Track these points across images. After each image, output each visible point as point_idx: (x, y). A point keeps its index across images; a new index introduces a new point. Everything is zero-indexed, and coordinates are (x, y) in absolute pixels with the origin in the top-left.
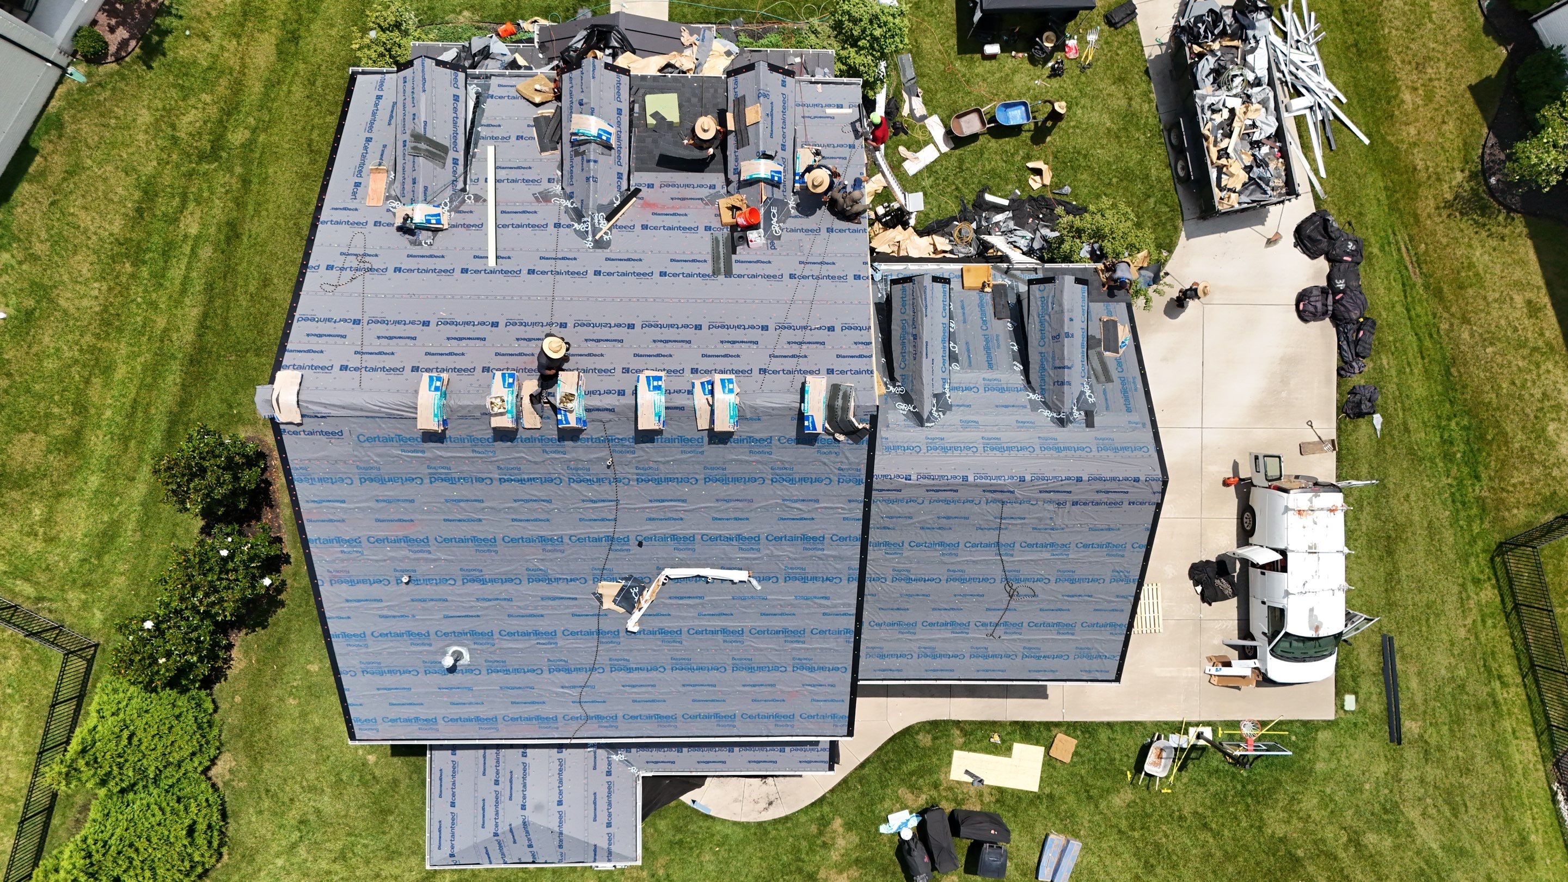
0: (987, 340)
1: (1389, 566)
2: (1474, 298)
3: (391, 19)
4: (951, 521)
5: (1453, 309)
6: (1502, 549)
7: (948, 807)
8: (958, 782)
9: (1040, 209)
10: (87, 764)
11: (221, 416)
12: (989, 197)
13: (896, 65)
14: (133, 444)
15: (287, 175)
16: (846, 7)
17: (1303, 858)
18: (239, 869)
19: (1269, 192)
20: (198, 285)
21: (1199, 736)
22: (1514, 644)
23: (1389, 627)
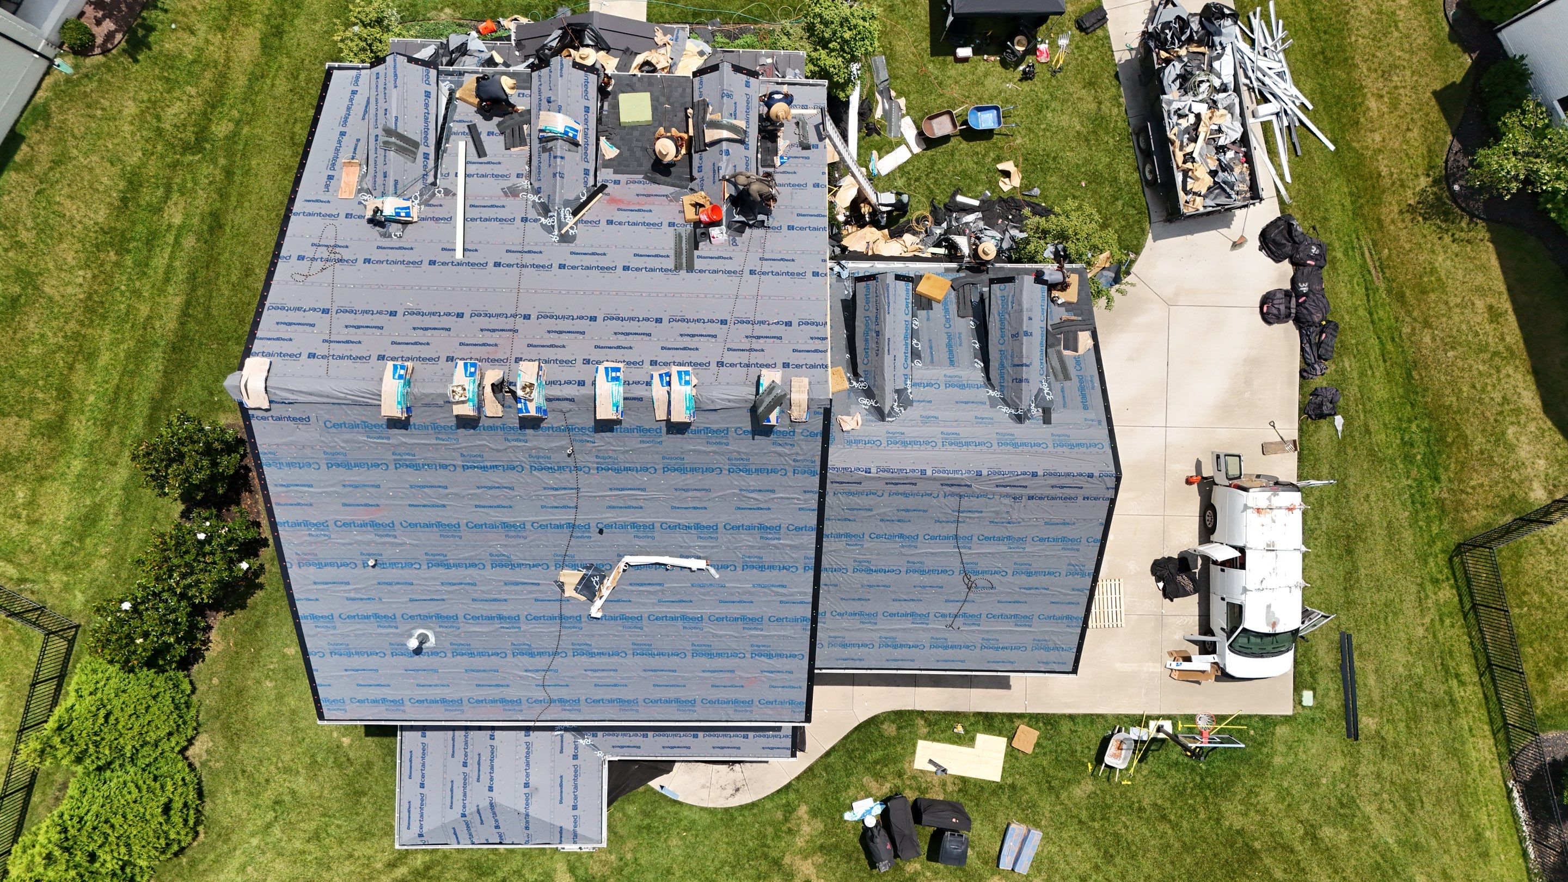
0: (950, 338)
1: (1349, 565)
2: (1436, 302)
3: (373, 16)
4: (911, 514)
5: (1415, 314)
6: (1460, 549)
7: (911, 796)
8: (921, 771)
9: (1009, 210)
10: (63, 741)
11: (202, 403)
12: (960, 198)
13: (870, 66)
14: (115, 429)
15: (270, 167)
16: (817, 10)
17: (1260, 851)
18: (214, 848)
19: (1234, 196)
20: (181, 274)
21: (1159, 729)
22: (1471, 643)
23: (1347, 624)
